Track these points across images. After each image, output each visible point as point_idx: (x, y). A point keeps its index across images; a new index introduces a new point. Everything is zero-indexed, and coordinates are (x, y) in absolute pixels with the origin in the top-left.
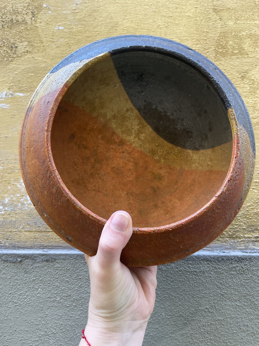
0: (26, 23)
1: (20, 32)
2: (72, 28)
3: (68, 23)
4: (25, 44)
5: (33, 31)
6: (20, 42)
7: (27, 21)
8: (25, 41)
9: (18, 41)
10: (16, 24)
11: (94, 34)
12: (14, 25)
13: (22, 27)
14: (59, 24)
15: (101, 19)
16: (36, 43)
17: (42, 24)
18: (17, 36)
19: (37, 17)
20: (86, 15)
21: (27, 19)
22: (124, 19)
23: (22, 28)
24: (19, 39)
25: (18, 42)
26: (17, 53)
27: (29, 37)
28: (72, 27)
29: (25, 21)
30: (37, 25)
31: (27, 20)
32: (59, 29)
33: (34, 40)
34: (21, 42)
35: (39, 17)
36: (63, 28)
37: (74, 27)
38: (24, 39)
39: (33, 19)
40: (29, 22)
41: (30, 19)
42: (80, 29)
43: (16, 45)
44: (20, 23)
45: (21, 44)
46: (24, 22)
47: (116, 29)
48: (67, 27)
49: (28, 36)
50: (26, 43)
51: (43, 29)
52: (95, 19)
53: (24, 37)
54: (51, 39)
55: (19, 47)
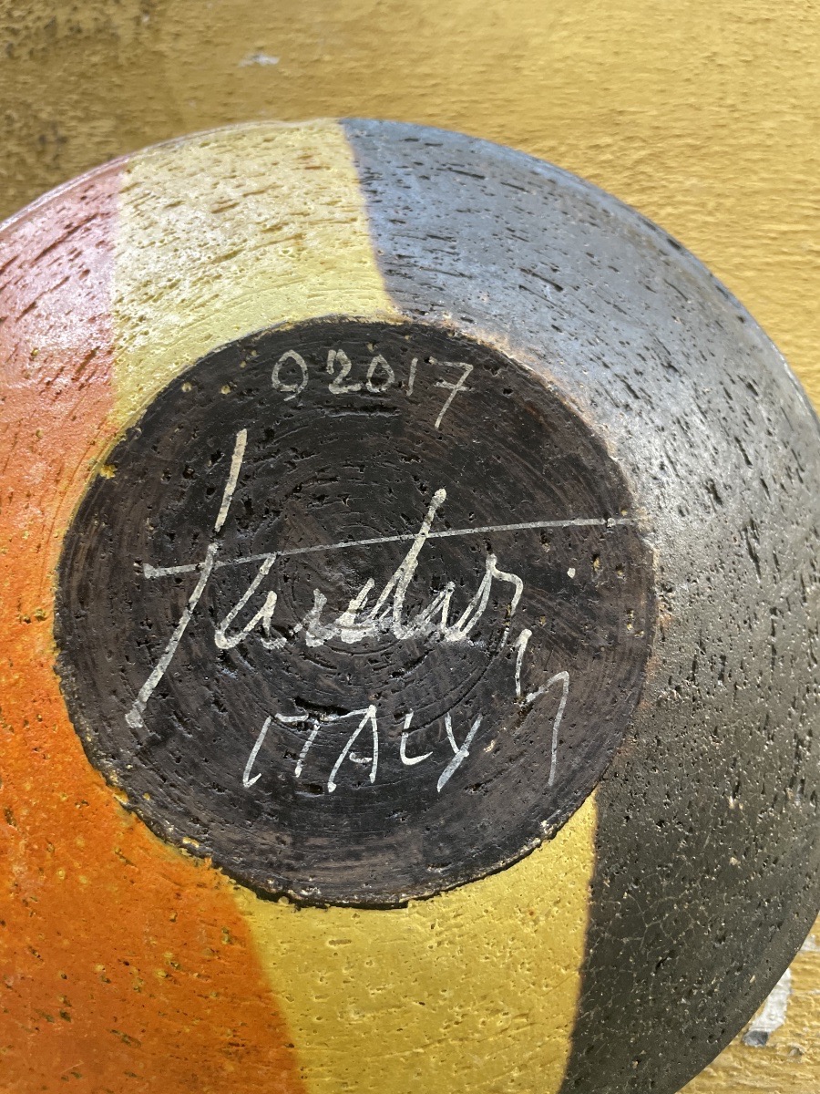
0: (114, 39)
1: (82, 75)
2: (317, 61)
3: (301, 38)
4: (104, 130)
5: (142, 71)
6: (80, 120)
7: (120, 32)
8: (103, 115)
9: (71, 114)
10: (70, 42)
11: (417, 87)
12: (61, 48)
13: (94, 53)
14: (260, 43)
15: (449, 24)
16: (153, 125)
17: (181, 45)
18: (70, 92)
19: (162, 14)
20: (383, 9)
21: (117, 21)
22: (552, 27)
23: (95, 59)
24: (75, 105)
25: (73, 118)
26: (64, 165)
27: (124, 96)
28: (316, 58)
29: (111, 31)
30: (162, 47)
31: (118, 27)
32: (257, 65)
33: (142, 111)
34: (88, 118)
35: (170, 13)
36: (274, 61)
37: (327, 58)
38: (97, 108)
39: (145, 19)
40: (126, 34)
41: (132, 24)
42: (353, 64)
43: (62, 132)
44: (87, 38)
45: (84, 128)
46: (106, 34)
47: (517, 69)
48: (293, 55)
49: (117, 93)
50: (106, 125)
51: (185, 63)
52: (422, 23)
53: (102, 100)
54: (221, 109)
55: (74, 142)
